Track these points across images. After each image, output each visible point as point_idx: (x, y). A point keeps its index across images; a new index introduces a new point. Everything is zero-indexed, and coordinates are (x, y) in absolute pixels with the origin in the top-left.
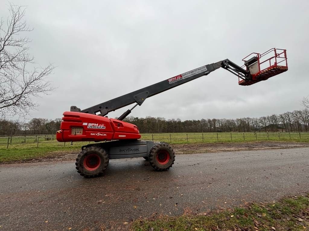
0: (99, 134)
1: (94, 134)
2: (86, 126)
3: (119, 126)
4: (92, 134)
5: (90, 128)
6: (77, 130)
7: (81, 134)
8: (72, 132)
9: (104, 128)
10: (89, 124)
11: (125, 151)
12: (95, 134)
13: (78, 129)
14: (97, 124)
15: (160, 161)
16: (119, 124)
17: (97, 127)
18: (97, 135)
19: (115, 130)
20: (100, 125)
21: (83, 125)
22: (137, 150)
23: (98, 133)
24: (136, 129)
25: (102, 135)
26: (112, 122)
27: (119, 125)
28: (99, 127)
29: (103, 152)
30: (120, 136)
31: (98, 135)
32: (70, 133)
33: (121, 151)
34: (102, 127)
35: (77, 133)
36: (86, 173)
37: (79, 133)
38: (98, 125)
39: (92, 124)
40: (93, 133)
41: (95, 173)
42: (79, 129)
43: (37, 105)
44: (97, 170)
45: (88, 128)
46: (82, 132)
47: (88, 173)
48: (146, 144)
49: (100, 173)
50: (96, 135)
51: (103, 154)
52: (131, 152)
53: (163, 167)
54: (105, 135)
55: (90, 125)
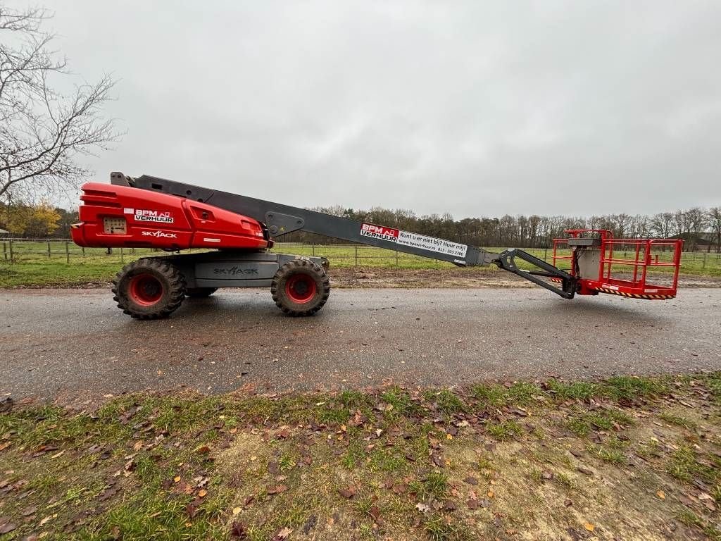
0: (159, 234)
1: (148, 234)
2: (132, 216)
3: (205, 219)
4: (144, 233)
5: (140, 220)
6: (114, 223)
7: (124, 232)
8: (106, 228)
9: (169, 222)
10: (137, 211)
11: (227, 272)
12: (152, 234)
13: (118, 223)
14: (156, 213)
15: (293, 297)
16: (204, 213)
17: (154, 217)
18: (157, 235)
19: (195, 226)
20: (162, 214)
21: (125, 212)
22: (254, 271)
23: (158, 232)
24: (247, 227)
25: (166, 236)
26: (189, 208)
27: (205, 215)
28: (159, 219)
29: (167, 271)
30: (206, 240)
31: (158, 236)
32: (101, 229)
33: (216, 271)
34: (165, 218)
35: (115, 231)
36: (133, 309)
37: (117, 229)
38: (158, 215)
39: (145, 212)
40: (146, 231)
41: (152, 311)
42: (119, 221)
43: (89, 174)
44: (155, 307)
45: (135, 219)
46: (125, 228)
47: (138, 310)
48: (276, 261)
49: (164, 312)
50: (155, 234)
51: (166, 275)
52: (239, 276)
53: (298, 310)
54: (172, 236)
55: (140, 213)
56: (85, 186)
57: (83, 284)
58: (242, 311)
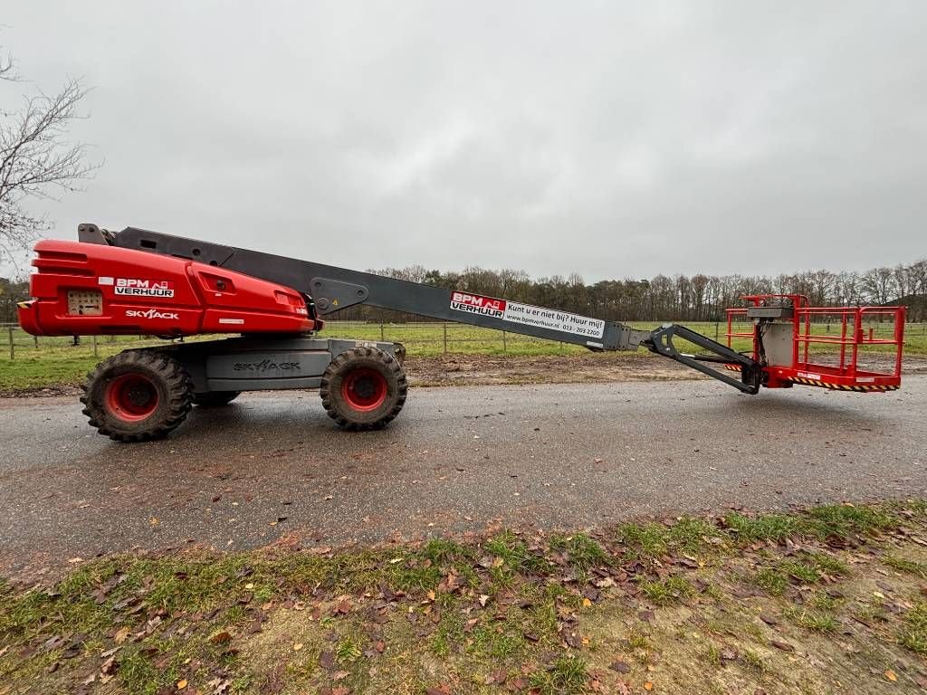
0: (152, 313)
1: (135, 314)
2: (112, 288)
3: (220, 290)
4: (130, 313)
5: (124, 293)
6: (83, 299)
7: (99, 312)
8: (71, 308)
9: (168, 296)
10: (119, 280)
11: (254, 367)
12: (141, 314)
13: (89, 299)
14: (147, 283)
15: (354, 402)
16: (220, 282)
17: (145, 290)
18: (148, 315)
19: (206, 301)
20: (156, 285)
21: (100, 283)
22: (295, 365)
23: (151, 312)
24: (282, 300)
25: (162, 316)
26: (197, 275)
27: (220, 285)
28: (152, 292)
29: (164, 368)
30: (222, 321)
31: (151, 317)
32: (64, 308)
33: (239, 367)
34: (162, 290)
35: (85, 311)
36: (114, 427)
37: (90, 309)
38: (150, 286)
39: (130, 282)
40: (133, 309)
41: (142, 429)
42: (91, 296)
43: (45, 226)
44: (148, 420)
45: (116, 292)
46: (101, 307)
47: (120, 428)
48: (327, 350)
49: (160, 429)
50: (145, 315)
51: (163, 374)
52: (273, 373)
53: (361, 420)
54: (172, 316)
55: (122, 283)
56: (39, 245)
57: (36, 391)
58: (279, 425)
